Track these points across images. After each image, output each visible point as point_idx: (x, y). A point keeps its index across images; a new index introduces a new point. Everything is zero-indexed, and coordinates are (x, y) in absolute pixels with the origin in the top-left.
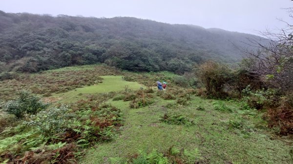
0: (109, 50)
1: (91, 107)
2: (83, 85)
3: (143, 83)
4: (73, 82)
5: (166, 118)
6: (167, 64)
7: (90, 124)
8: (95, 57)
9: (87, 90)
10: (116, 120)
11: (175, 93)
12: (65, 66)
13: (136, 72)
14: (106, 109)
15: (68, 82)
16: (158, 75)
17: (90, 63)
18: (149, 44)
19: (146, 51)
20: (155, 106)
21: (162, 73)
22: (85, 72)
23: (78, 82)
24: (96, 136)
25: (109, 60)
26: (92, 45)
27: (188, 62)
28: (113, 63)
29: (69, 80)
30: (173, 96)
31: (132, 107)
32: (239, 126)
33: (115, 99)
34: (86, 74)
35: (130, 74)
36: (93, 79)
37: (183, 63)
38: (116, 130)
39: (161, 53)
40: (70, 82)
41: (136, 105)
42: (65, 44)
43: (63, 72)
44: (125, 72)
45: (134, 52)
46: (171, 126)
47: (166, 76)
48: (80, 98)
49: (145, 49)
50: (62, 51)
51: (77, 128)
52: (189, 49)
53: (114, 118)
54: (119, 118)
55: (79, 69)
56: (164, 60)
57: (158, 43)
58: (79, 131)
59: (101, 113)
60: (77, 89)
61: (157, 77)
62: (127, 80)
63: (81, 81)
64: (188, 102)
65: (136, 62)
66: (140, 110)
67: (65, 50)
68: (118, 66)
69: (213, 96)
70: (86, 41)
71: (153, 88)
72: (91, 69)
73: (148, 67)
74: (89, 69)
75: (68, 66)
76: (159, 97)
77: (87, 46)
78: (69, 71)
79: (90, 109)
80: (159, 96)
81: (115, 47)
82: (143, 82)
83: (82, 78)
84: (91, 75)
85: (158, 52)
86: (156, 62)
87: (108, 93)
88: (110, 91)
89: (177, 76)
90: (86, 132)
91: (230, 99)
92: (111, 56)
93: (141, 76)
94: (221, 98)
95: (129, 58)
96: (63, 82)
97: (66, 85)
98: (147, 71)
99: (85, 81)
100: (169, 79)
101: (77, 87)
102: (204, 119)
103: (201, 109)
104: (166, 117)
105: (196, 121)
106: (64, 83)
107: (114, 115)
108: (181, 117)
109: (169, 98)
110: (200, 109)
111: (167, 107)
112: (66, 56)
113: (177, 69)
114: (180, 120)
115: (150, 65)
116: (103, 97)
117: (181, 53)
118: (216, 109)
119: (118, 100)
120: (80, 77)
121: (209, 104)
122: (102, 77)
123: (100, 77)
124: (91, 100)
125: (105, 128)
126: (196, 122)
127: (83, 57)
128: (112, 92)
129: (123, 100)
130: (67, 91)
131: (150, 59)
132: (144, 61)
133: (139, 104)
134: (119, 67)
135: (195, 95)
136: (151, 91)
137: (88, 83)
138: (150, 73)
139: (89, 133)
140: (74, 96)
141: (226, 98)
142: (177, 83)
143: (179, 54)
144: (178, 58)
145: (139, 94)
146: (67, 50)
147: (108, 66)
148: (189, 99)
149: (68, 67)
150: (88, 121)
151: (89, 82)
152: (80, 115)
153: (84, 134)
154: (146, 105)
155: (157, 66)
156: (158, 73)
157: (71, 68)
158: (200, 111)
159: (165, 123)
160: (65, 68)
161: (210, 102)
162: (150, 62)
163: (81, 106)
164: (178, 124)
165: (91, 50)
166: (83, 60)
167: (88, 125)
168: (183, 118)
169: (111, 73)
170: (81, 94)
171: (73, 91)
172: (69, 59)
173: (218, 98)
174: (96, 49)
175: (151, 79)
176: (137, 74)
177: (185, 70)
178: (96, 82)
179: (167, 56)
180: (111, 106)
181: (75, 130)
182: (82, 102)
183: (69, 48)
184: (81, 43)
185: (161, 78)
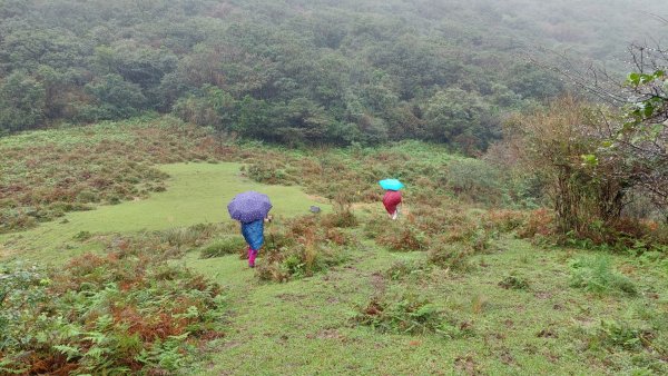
0: (187, 59)
1: (117, 278)
2: (93, 200)
3: (321, 191)
4: (53, 190)
5: (373, 313)
6: (419, 115)
7: (109, 329)
8: (134, 90)
9: (107, 219)
10: (201, 319)
11: (433, 225)
12: (20, 128)
13: (296, 147)
14: (168, 282)
15: (37, 190)
16: (380, 158)
17: (116, 116)
18: (344, 34)
19: (333, 65)
20: (349, 274)
21: (399, 148)
22: (98, 151)
23: (71, 189)
24: (129, 365)
25: (189, 102)
26: (124, 43)
27: (505, 103)
28: (204, 112)
29: (40, 181)
30: (421, 236)
31: (266, 277)
32: (633, 341)
33: (210, 253)
34: (101, 156)
35: (272, 157)
36: (129, 176)
37: (487, 106)
38: (196, 350)
39: (393, 66)
40: (42, 188)
41: (280, 267)
42: (19, 43)
43: (16, 153)
44: (251, 146)
45: (288, 67)
46: (386, 338)
47: (412, 161)
48: (81, 250)
49: (328, 54)
50: (9, 70)
51: (65, 342)
52: (511, 47)
53: (193, 311)
54: (213, 313)
55: (75, 140)
56: (406, 96)
57: (382, 28)
58: (74, 350)
59: (152, 296)
60: (70, 216)
61: (378, 166)
62: (260, 181)
63: (85, 184)
64: (473, 260)
65: (293, 108)
66: (294, 286)
67: (20, 67)
68: (224, 125)
69: (581, 237)
70: (97, 29)
71: (357, 209)
72: (121, 137)
73: (343, 126)
74: (112, 137)
75: (33, 127)
76: (372, 242)
77: (102, 48)
78: (40, 149)
79: (114, 285)
80: (372, 237)
81: (212, 51)
82: (323, 185)
83: (87, 175)
84: (123, 160)
85: (382, 63)
86: (376, 104)
87: (184, 230)
88: (196, 221)
89: (460, 159)
90: (94, 351)
91: (648, 248)
92: (196, 82)
93: (315, 160)
94: (611, 243)
95: (268, 92)
96: (19, 189)
97: (27, 201)
98: (340, 142)
99: (101, 184)
100: (426, 172)
101: (69, 209)
102: (514, 319)
103: (514, 282)
104: (375, 308)
105: (483, 324)
106: (22, 195)
107: (191, 302)
108: (423, 310)
109: (408, 243)
110: (512, 284)
111: (391, 275)
112: (24, 89)
113: (458, 130)
114: (421, 319)
115: (351, 119)
116: (165, 246)
117: (478, 63)
118: (577, 286)
119: (222, 255)
120: (79, 169)
121: (558, 266)
122: (164, 168)
123: (156, 167)
124: (121, 257)
125: (158, 340)
126: (481, 328)
127: (90, 92)
128: (201, 228)
129: (237, 256)
130: (31, 226)
131: (349, 94)
132: (327, 101)
133: (291, 266)
134: (230, 130)
135: (514, 233)
136: (348, 220)
137: (110, 193)
138: (350, 150)
139: (103, 355)
140: (59, 242)
141: (631, 245)
142: (457, 190)
143: (470, 67)
144: (467, 88)
145: (297, 231)
146: (29, 63)
147: (185, 126)
148: (481, 248)
149: (35, 133)
150: (104, 320)
151: (114, 189)
152: (80, 307)
153: (89, 357)
154: (318, 269)
155: (379, 121)
156: (383, 150)
157: (45, 136)
158: (510, 292)
159: (365, 328)
160: (24, 135)
161: (563, 261)
162: (349, 105)
163: (84, 276)
164: (412, 333)
165: (120, 62)
166: (92, 102)
167: (103, 332)
168: (435, 314)
169: (200, 153)
170: (83, 236)
171: (55, 224)
172: (34, 98)
173: (599, 244)
174: (136, 56)
175: (353, 173)
176: (298, 155)
177: (491, 136)
178: (139, 187)
179: (419, 78)
180: (188, 275)
181: (60, 348)
182: (87, 264)
183: (36, 56)
184: (80, 34)
185: (395, 168)
